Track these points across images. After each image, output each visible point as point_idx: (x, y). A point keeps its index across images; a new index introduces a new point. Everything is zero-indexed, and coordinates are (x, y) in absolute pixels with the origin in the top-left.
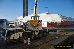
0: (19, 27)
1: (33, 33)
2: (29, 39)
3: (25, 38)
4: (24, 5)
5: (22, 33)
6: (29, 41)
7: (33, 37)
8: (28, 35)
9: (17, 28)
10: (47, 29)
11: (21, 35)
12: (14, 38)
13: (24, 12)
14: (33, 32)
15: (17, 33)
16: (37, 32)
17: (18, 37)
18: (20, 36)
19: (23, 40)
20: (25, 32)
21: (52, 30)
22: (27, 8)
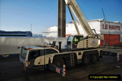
0: (49, 46)
2: (64, 66)
3: (59, 64)
4: (59, 7)
5: (53, 55)
6: (64, 70)
7: (72, 63)
8: (64, 59)
9: (46, 47)
10: (99, 50)
11: (52, 58)
12: (39, 63)
13: (59, 19)
15: (45, 54)
16: (80, 54)
17: (47, 62)
18: (50, 61)
19: (55, 68)
20: (59, 53)
21: (108, 53)
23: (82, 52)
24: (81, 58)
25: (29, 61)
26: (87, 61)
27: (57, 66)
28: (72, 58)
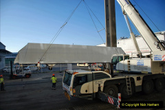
0: (98, 69)
1: (128, 82)
2: (119, 95)
3: (111, 92)
4: (107, 20)
5: (104, 80)
6: (120, 100)
7: (128, 91)
8: (117, 85)
9: (94, 70)
11: (102, 85)
12: (86, 91)
13: (108, 34)
14: (128, 78)
15: (93, 80)
17: (96, 90)
18: (99, 88)
19: (107, 98)
23: (142, 77)
24: (141, 84)
25: (73, 88)
26: (148, 88)
27: (109, 94)
28: (129, 85)
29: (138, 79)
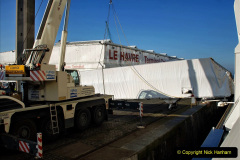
1: (54, 113)
2: (39, 135)
3: (25, 133)
5: (11, 112)
6: (40, 144)
10: (106, 99)
11: (8, 121)
13: (20, 34)
14: (53, 108)
20: (24, 108)
21: (123, 103)
22: (31, 20)
23: (74, 105)
24: (72, 116)
26: (83, 121)
27: (21, 137)
28: (54, 118)
29: (69, 108)
